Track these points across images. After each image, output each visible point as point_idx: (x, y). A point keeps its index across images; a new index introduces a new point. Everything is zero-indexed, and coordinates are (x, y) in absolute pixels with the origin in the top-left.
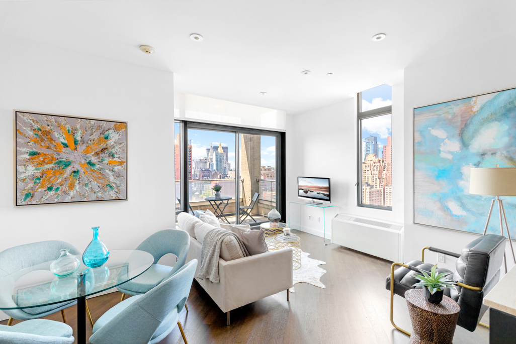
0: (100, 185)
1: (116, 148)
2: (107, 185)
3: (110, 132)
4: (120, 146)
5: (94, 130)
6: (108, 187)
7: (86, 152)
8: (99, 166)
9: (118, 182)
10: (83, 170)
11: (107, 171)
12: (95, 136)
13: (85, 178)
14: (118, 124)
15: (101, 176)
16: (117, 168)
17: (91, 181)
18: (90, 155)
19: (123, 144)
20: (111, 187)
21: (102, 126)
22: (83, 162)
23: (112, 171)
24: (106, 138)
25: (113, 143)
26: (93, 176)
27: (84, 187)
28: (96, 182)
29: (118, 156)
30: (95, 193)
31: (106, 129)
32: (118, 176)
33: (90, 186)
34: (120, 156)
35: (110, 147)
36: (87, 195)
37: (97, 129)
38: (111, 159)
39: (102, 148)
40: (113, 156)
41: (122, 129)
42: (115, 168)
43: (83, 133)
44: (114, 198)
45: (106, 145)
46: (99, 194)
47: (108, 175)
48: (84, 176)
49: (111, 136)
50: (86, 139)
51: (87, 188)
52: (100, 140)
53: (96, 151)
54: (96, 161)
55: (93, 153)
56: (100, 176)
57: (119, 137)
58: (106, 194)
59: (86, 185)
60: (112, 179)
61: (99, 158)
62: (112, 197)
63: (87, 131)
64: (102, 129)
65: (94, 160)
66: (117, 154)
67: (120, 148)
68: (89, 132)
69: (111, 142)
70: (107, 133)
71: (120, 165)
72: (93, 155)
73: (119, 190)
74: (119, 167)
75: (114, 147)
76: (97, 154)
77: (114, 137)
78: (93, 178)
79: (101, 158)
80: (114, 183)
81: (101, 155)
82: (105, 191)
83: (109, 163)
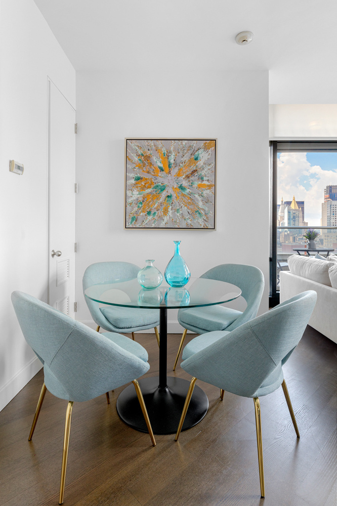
0: (190, 211)
1: (206, 170)
2: (196, 212)
3: (200, 152)
4: (209, 167)
5: (185, 151)
6: (197, 214)
7: (178, 175)
8: (188, 190)
9: (206, 209)
10: (175, 195)
11: (197, 196)
12: (186, 158)
13: (177, 203)
14: (208, 142)
15: (191, 202)
16: (207, 192)
17: (181, 207)
18: (181, 178)
19: (212, 164)
20: (199, 213)
21: (193, 145)
22: (175, 186)
23: (201, 195)
24: (196, 159)
25: (202, 164)
26: (184, 201)
27: (176, 213)
28: (186, 208)
29: (206, 178)
30: (185, 219)
31: (196, 149)
32: (206, 201)
33: (181, 212)
34: (209, 178)
35: (200, 169)
36: (178, 221)
37: (188, 150)
38: (200, 183)
39: (192, 170)
40: (202, 179)
41: (211, 147)
42: (204, 192)
43: (176, 155)
44: (202, 227)
45: (196, 167)
46: (189, 222)
47: (198, 200)
48: (175, 201)
49: (201, 156)
50: (178, 162)
51: (178, 214)
52: (190, 161)
53: (187, 173)
54: (186, 184)
55: (184, 177)
56: (189, 201)
57: (209, 157)
58: (195, 221)
59: (178, 211)
60: (200, 204)
61: (189, 181)
62: (201, 225)
63: (179, 153)
64: (193, 149)
65: (185, 183)
66: (206, 176)
67: (209, 169)
68: (181, 154)
69: (201, 163)
70: (197, 153)
71: (209, 189)
72: (184, 179)
73: (207, 218)
74: (208, 191)
75: (203, 169)
76: (188, 177)
77: (204, 156)
78: (184, 203)
79: (191, 181)
80: (203, 209)
81: (191, 178)
82: (194, 218)
83: (199, 187)
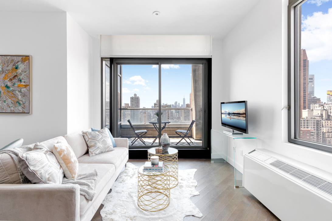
0: (13, 102)
1: (23, 75)
2: (17, 102)
3: (19, 63)
4: (25, 74)
5: (9, 63)
6: (18, 103)
7: (5, 78)
8: (12, 88)
9: (24, 100)
10: (3, 91)
11: (17, 92)
12: (10, 67)
13: (4, 97)
14: (24, 57)
15: (13, 96)
16: (24, 90)
17: (7, 99)
18: (7, 81)
19: (27, 72)
20: (19, 103)
21: (14, 59)
22: (3, 86)
23: (20, 92)
24: (17, 68)
25: (20, 71)
26: (9, 95)
27: (3, 103)
28: (10, 100)
29: (24, 81)
30: (9, 107)
31: (16, 62)
32: (24, 95)
33: (7, 102)
34: (25, 81)
35: (19, 74)
36: (5, 108)
37: (11, 62)
38: (19, 83)
39: (14, 75)
40: (21, 81)
41: (26, 61)
42: (22, 90)
43: (3, 65)
44: (21, 112)
45: (16, 73)
46: (12, 108)
47: (18, 95)
48: (3, 95)
49: (19, 66)
50: (4, 70)
51: (5, 104)
52: (12, 69)
53: (11, 77)
54: (10, 84)
55: (8, 79)
56: (12, 95)
57: (25, 67)
58: (16, 108)
59: (5, 101)
60: (20, 97)
61: (12, 83)
62: (20, 111)
63: (5, 64)
64: (14, 62)
65: (9, 84)
66: (23, 79)
67: (25, 75)
68: (6, 65)
69: (19, 71)
70: (17, 64)
71: (25, 87)
72: (8, 81)
73: (24, 106)
74: (25, 89)
75: (21, 75)
76: (11, 80)
77: (22, 67)
78: (8, 96)
79: (13, 83)
80: (21, 101)
81: (13, 81)
82: (16, 107)
83: (18, 87)
